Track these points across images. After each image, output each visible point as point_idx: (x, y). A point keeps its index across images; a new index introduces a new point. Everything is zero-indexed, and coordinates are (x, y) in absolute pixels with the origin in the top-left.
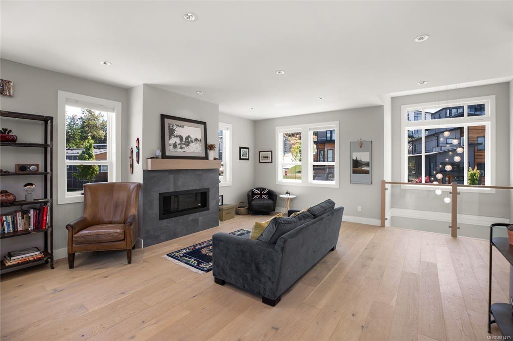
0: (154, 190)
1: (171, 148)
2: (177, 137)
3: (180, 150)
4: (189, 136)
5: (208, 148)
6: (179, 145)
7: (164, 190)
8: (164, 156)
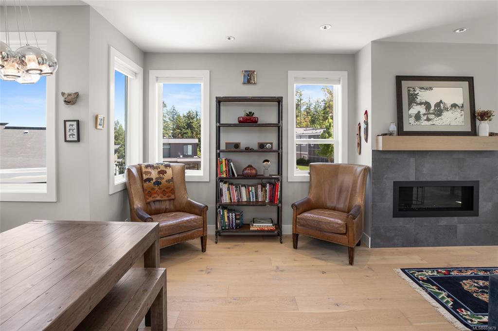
0: (386, 176)
1: (412, 120)
2: (421, 104)
3: (427, 123)
4: (441, 102)
5: (477, 116)
6: (424, 115)
7: (400, 179)
8: (401, 132)
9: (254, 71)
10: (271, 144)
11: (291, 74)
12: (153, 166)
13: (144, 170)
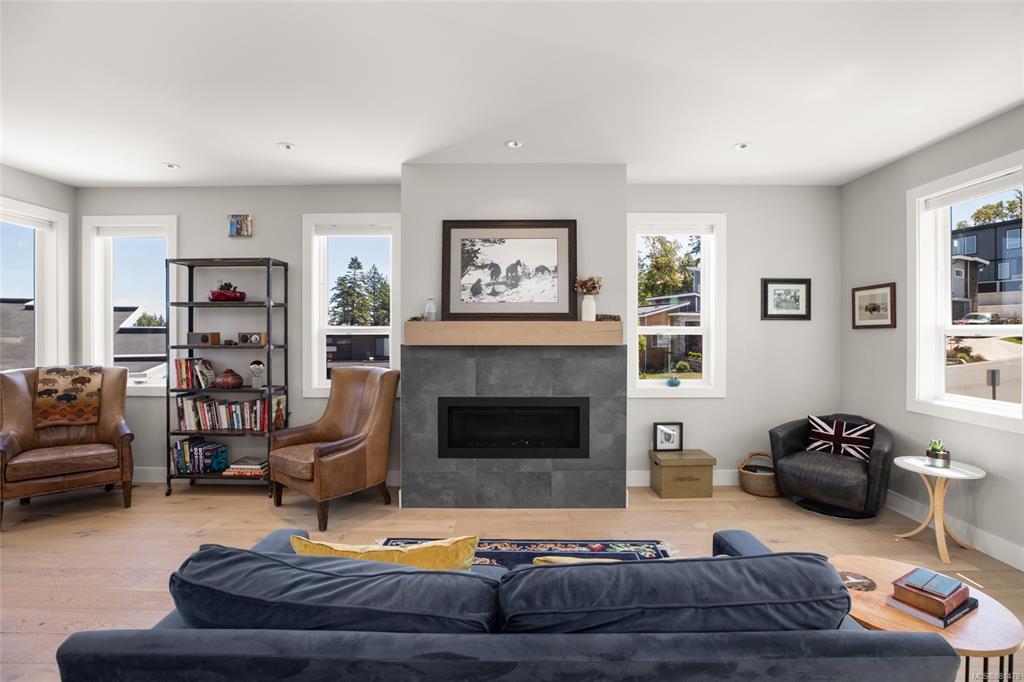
0: (425, 388)
1: (466, 295)
2: (483, 267)
3: (492, 299)
4: (518, 263)
5: (579, 288)
6: (488, 285)
7: (449, 392)
8: (446, 314)
9: (247, 216)
10: (259, 334)
11: (309, 220)
12: (65, 370)
13: (41, 376)
